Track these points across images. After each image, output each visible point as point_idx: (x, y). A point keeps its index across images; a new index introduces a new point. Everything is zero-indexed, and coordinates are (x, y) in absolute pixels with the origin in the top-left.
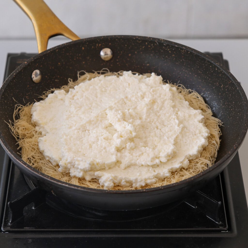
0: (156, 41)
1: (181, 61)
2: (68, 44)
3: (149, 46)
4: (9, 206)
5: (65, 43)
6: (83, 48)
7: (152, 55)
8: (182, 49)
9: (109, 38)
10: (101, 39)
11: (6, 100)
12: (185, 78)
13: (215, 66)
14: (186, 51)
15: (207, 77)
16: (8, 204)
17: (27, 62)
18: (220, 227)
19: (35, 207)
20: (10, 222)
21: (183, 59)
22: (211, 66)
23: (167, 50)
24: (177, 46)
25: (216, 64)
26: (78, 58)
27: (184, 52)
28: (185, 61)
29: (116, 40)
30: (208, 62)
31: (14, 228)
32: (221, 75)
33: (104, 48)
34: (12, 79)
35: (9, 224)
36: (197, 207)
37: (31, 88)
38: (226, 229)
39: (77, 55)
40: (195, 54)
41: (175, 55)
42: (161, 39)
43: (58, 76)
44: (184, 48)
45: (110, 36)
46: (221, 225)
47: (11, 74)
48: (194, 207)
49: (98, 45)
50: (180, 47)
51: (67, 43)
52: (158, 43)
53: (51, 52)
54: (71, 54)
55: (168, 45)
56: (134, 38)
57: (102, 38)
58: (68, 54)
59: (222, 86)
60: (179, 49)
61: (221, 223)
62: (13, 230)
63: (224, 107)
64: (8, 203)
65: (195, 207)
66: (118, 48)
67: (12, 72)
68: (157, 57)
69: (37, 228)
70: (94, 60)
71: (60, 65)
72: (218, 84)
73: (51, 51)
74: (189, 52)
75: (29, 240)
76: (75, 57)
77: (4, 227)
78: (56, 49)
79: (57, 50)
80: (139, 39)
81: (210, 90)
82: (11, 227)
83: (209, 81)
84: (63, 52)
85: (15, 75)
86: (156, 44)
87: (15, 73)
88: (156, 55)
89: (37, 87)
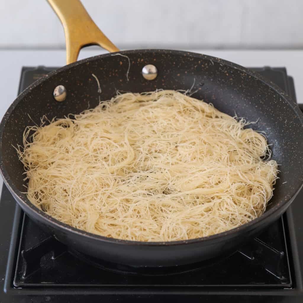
0: (211, 60)
1: (240, 86)
2: (102, 57)
3: (203, 66)
4: (23, 256)
5: (99, 55)
6: (121, 63)
7: (205, 77)
8: (242, 72)
9: (154, 53)
10: (144, 53)
11: (17, 120)
12: (243, 108)
13: (280, 96)
14: (246, 74)
15: (269, 109)
16: (22, 254)
17: (48, 75)
18: (282, 283)
19: (55, 257)
20: (24, 275)
21: (243, 85)
22: (274, 96)
23: (223, 72)
24: (236, 68)
25: (280, 94)
26: (114, 74)
27: (244, 76)
28: (244, 87)
29: (163, 55)
30: (272, 90)
31: (29, 283)
32: (286, 108)
33: (147, 64)
34: (27, 95)
35: (23, 278)
36: (254, 258)
37: (52, 108)
38: (289, 285)
39: (113, 71)
40: (257, 79)
41: (233, 79)
42: (218, 58)
43: (88, 96)
44: (245, 71)
45: (156, 50)
46: (283, 281)
47: (27, 88)
48: (250, 258)
49: (140, 60)
50: (240, 69)
51: (101, 55)
52: (213, 63)
53: (80, 65)
54: (105, 69)
55: (225, 66)
56: (185, 55)
57: (146, 51)
58: (101, 69)
59: (286, 122)
60: (239, 72)
61: (283, 277)
62: (28, 285)
63: (286, 148)
64: (22, 252)
65: (252, 258)
66: (165, 65)
67: (28, 86)
68: (212, 80)
69: (57, 283)
70: (134, 78)
71: (91, 81)
72: (281, 119)
73: (80, 63)
74: (250, 77)
75: (47, 297)
76: (110, 73)
77: (16, 282)
78: (86, 61)
79: (88, 63)
80: (191, 56)
81: (272, 125)
82: (26, 281)
83: (271, 114)
84: (96, 66)
85: (32, 89)
86: (210, 64)
87: (31, 88)
88: (210, 77)
89: (59, 107)
